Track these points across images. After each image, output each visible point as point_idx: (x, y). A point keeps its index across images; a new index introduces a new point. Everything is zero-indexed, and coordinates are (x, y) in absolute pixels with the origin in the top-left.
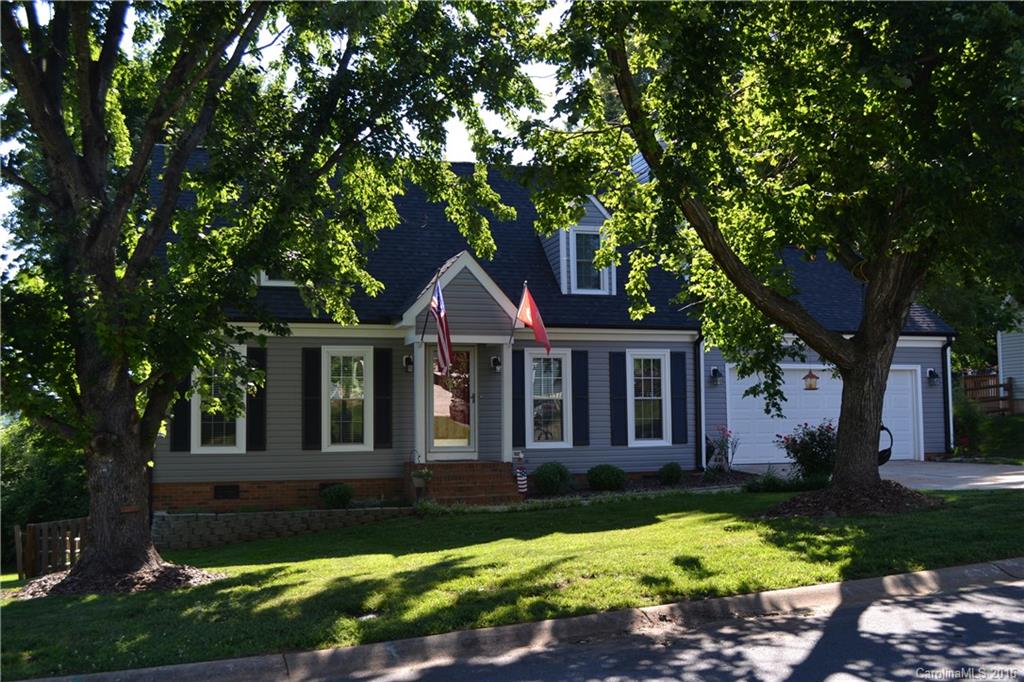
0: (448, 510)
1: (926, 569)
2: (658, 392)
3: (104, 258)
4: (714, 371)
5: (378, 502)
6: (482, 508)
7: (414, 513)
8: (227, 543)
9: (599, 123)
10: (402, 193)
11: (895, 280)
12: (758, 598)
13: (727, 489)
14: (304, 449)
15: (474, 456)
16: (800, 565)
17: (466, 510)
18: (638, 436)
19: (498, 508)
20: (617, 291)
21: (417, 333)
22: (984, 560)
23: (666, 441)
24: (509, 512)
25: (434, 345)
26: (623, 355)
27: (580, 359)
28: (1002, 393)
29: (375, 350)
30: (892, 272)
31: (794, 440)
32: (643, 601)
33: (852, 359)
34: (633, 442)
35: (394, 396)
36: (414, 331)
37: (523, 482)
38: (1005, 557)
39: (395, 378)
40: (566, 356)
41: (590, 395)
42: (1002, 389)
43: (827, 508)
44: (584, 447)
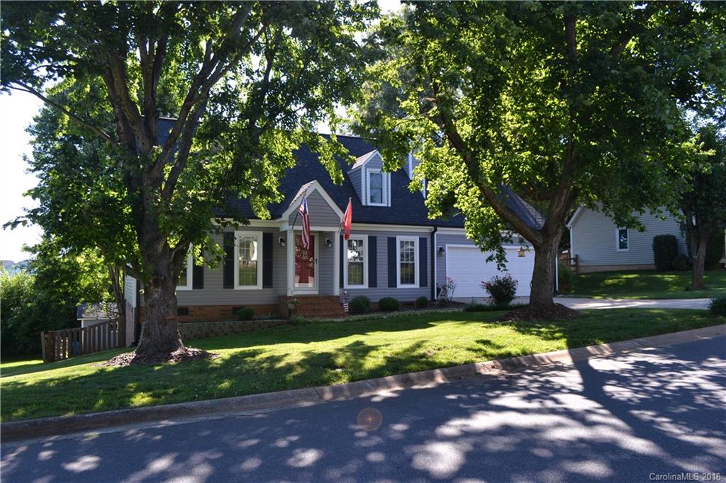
0: (310, 321)
1: (605, 343)
2: (413, 259)
3: (157, 178)
4: (440, 248)
5: (268, 317)
6: (330, 320)
7: (290, 323)
8: (189, 339)
9: (416, 114)
10: (297, 148)
11: (565, 201)
12: (533, 357)
13: (456, 310)
14: (224, 288)
15: (317, 293)
16: (544, 342)
17: (321, 321)
18: (402, 282)
19: (339, 320)
20: (392, 204)
21: (290, 225)
22: (629, 339)
23: (416, 285)
24: (345, 322)
25: (300, 231)
26: (395, 239)
27: (373, 241)
28: (572, 263)
29: (264, 234)
30: (564, 197)
31: (490, 285)
32: (479, 360)
33: (541, 241)
34: (399, 286)
35: (274, 259)
36: (288, 223)
37: (346, 306)
38: (638, 337)
39: (274, 249)
40: (365, 238)
41: (378, 260)
42: (572, 261)
43: (531, 317)
44: (375, 288)
